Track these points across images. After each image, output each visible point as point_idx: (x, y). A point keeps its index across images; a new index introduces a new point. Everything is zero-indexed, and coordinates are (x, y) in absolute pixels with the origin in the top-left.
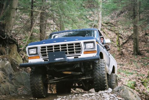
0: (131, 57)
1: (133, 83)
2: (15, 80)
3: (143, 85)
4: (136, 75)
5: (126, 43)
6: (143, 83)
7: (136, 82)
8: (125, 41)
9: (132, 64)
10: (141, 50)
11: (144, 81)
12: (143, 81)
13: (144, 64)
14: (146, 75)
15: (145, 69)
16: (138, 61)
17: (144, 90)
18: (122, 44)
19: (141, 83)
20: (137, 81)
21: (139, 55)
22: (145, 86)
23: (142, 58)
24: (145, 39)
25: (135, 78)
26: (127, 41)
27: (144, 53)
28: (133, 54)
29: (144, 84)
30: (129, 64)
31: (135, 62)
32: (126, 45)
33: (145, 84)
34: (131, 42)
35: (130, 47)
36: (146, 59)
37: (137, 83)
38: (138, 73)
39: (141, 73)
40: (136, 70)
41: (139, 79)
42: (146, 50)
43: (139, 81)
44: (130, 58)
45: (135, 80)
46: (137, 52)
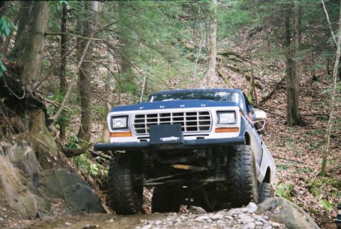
0: (281, 131)
1: (287, 188)
2: (45, 186)
3: (311, 192)
4: (294, 170)
5: (269, 98)
6: (309, 188)
7: (293, 187)
8: (266, 94)
9: (284, 146)
10: (305, 115)
11: (313, 184)
12: (309, 184)
13: (311, 145)
14: (316, 170)
15: (312, 157)
16: (299, 138)
17: (312, 203)
18: (261, 102)
19: (306, 188)
20: (297, 184)
21: (298, 125)
22: (314, 195)
23: (307, 133)
24: (313, 89)
25: (292, 177)
26: (271, 94)
27: (310, 120)
28: (285, 124)
29: (312, 190)
30: (279, 146)
31: (292, 141)
32: (268, 103)
33: (315, 190)
34: (282, 97)
35: (279, 107)
36: (316, 135)
37: (297, 188)
38: (298, 165)
39: (306, 166)
40: (294, 158)
41: (301, 179)
42: (314, 115)
43: (300, 185)
44: (280, 133)
45: (291, 182)
46: (296, 119)
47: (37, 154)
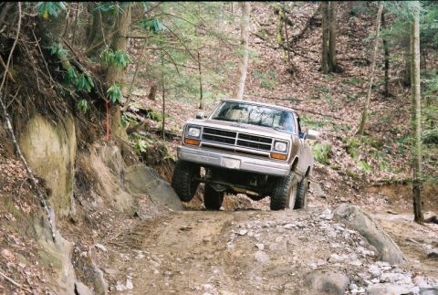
0: (316, 79)
1: (324, 149)
2: (130, 182)
3: (348, 153)
4: (331, 127)
5: (300, 37)
6: (347, 148)
7: (331, 147)
8: (297, 32)
9: (318, 98)
10: (342, 60)
11: (351, 144)
12: (347, 144)
13: (348, 97)
14: (354, 128)
15: (350, 111)
16: (335, 89)
17: (350, 165)
18: (292, 42)
19: (344, 148)
20: (334, 143)
21: (334, 71)
22: (352, 156)
23: (344, 82)
24: (350, 26)
25: (329, 136)
26: (303, 32)
27: (347, 66)
28: (320, 70)
29: (349, 150)
30: (313, 98)
31: (327, 91)
32: (300, 44)
33: (354, 151)
34: (318, 33)
35: (311, 49)
36: (353, 85)
37: (334, 149)
38: (336, 122)
39: (344, 122)
40: (330, 113)
41: (338, 138)
42: (352, 59)
43: (337, 145)
44: (315, 82)
45: (327, 142)
46: (331, 66)
47: (122, 153)
